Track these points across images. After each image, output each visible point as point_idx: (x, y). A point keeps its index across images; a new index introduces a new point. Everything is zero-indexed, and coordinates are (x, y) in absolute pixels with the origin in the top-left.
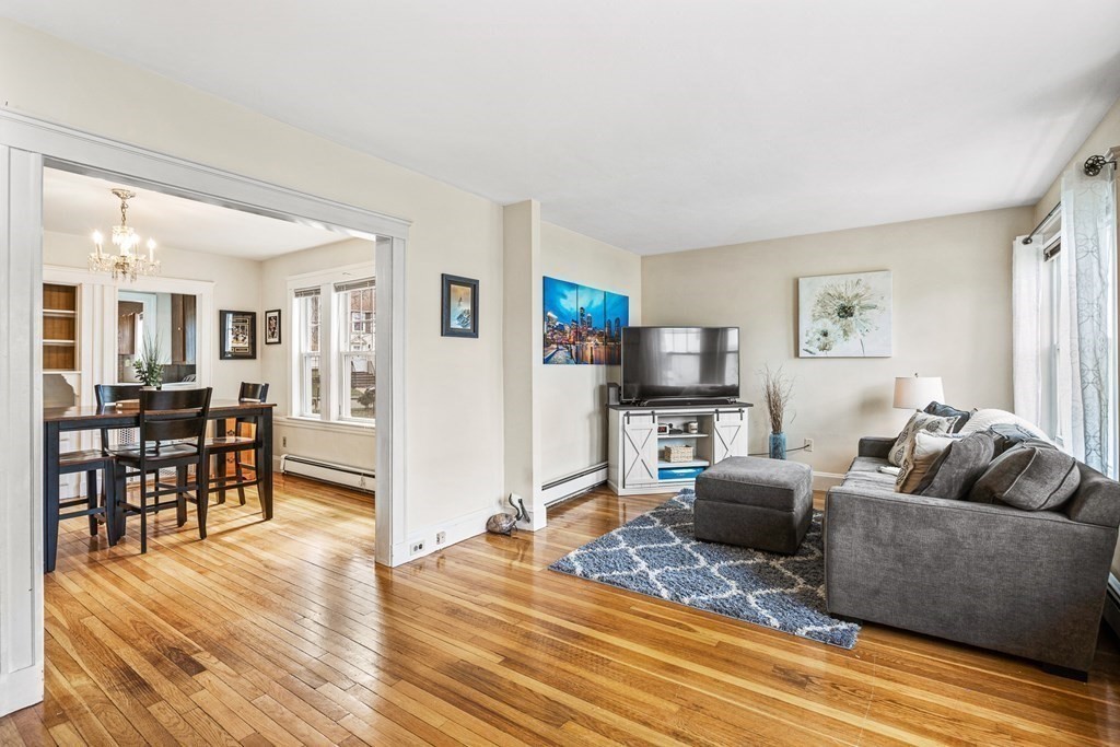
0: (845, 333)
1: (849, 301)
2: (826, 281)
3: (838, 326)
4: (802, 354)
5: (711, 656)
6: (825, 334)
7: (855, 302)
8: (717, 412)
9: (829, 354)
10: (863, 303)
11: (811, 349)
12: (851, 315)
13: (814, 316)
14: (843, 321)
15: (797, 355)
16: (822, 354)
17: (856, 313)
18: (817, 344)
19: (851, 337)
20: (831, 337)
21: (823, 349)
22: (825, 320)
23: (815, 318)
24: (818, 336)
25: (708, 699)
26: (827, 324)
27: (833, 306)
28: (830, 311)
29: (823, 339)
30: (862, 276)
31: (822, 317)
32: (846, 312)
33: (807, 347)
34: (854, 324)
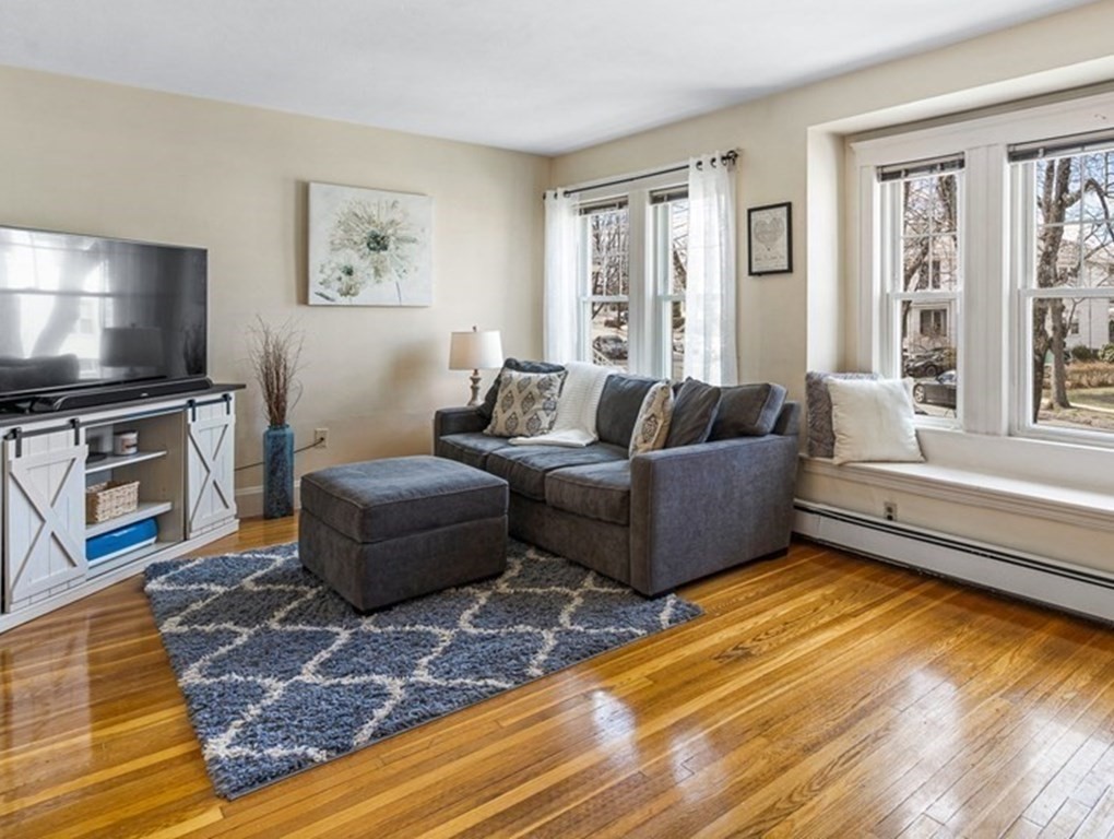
0: (377, 272)
1: (382, 228)
2: (350, 194)
3: (367, 262)
4: (313, 299)
5: (661, 696)
6: (349, 272)
7: (390, 231)
8: (191, 404)
9: (355, 300)
10: (401, 233)
11: (328, 293)
12: (385, 248)
13: (332, 243)
14: (375, 255)
15: (304, 299)
16: (345, 300)
17: (391, 246)
18: (337, 285)
19: (385, 279)
20: (357, 275)
21: (346, 293)
22: (348, 251)
23: (335, 248)
24: (339, 273)
25: (743, 720)
26: (350, 257)
27: (361, 233)
28: (356, 238)
29: (345, 278)
30: (398, 197)
31: (344, 246)
32: (378, 243)
33: (321, 289)
34: (388, 263)
